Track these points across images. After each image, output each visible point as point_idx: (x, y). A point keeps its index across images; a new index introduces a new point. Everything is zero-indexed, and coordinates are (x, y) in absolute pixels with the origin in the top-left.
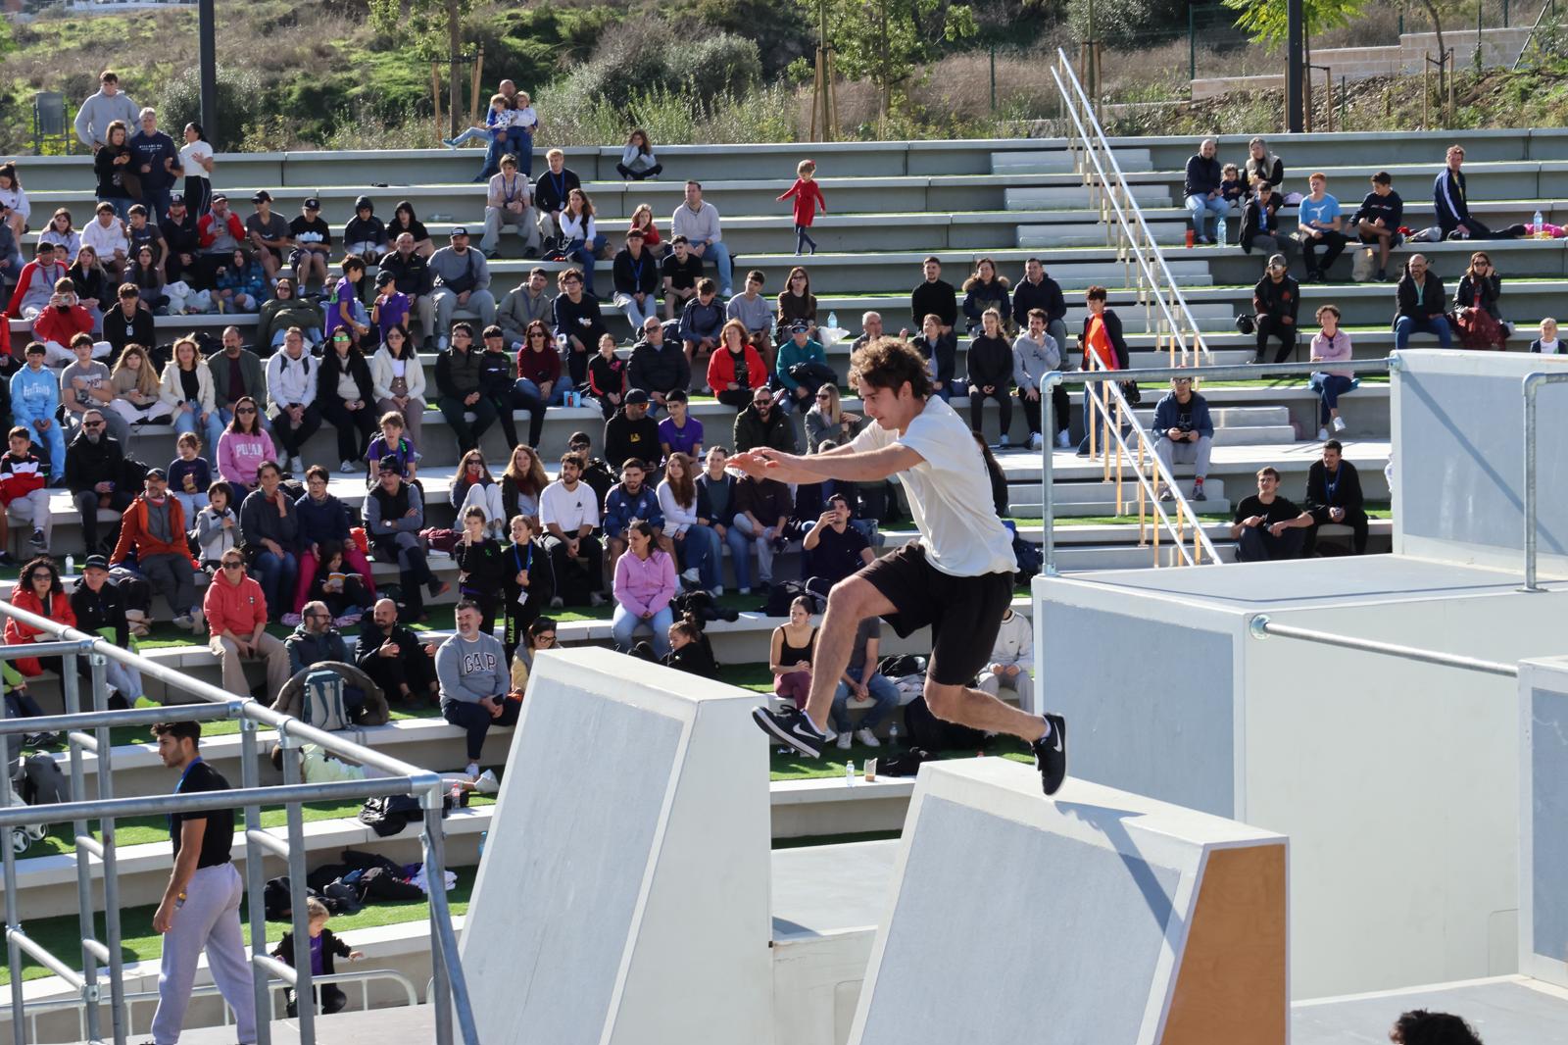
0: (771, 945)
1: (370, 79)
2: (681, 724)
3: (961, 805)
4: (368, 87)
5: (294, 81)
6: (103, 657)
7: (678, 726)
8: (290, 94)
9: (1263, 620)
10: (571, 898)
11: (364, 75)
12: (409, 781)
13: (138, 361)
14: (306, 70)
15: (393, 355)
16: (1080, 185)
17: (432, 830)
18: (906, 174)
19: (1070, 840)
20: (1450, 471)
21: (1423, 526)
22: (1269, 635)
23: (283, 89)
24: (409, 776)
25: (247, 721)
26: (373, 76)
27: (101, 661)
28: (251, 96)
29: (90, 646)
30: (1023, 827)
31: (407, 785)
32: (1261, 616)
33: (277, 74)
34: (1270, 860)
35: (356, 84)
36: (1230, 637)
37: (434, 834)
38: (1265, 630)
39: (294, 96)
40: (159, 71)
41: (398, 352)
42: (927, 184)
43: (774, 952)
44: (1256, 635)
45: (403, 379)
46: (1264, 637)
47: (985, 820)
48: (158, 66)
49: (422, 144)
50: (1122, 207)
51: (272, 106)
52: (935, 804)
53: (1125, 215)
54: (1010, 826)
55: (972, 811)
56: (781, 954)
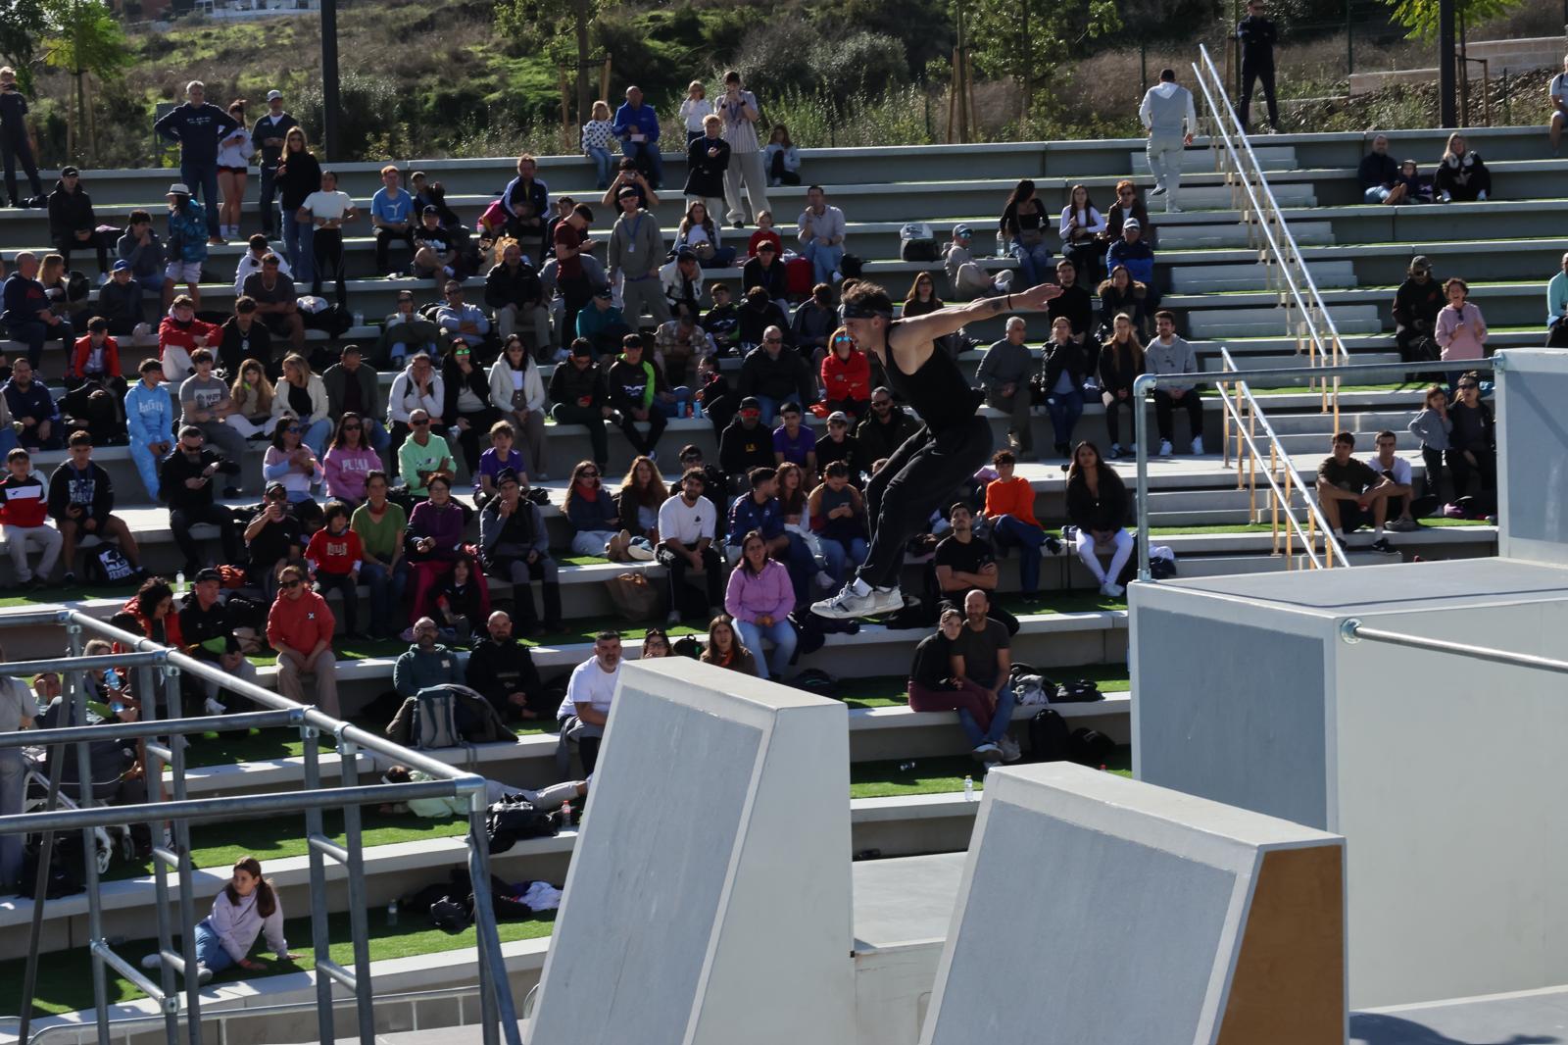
0: (853, 954)
1: (509, 86)
2: (760, 733)
3: (1027, 810)
4: (506, 93)
5: (430, 88)
6: (177, 669)
7: (757, 734)
8: (427, 100)
9: (1354, 623)
10: (653, 911)
11: (502, 80)
12: (454, 784)
13: (256, 377)
14: (443, 76)
15: (513, 367)
16: (1221, 184)
17: (477, 831)
18: (1044, 176)
19: (1131, 844)
20: (1555, 472)
21: (1529, 528)
22: (1360, 640)
23: (419, 97)
24: (454, 778)
25: (308, 729)
26: (512, 81)
27: (174, 672)
28: (386, 104)
29: (164, 657)
30: (1086, 830)
31: (451, 787)
32: (1352, 620)
33: (412, 81)
34: (1328, 861)
35: (492, 89)
36: (1321, 641)
37: (478, 836)
38: (1356, 634)
39: (431, 104)
40: (292, 80)
41: (517, 364)
42: (1064, 186)
43: (856, 961)
44: (1347, 639)
45: (522, 392)
46: (1354, 641)
47: (1051, 824)
48: (293, 74)
49: (550, 151)
50: (1262, 207)
51: (409, 112)
52: (1001, 809)
53: (1265, 215)
54: (1073, 831)
55: (1039, 816)
56: (864, 964)
